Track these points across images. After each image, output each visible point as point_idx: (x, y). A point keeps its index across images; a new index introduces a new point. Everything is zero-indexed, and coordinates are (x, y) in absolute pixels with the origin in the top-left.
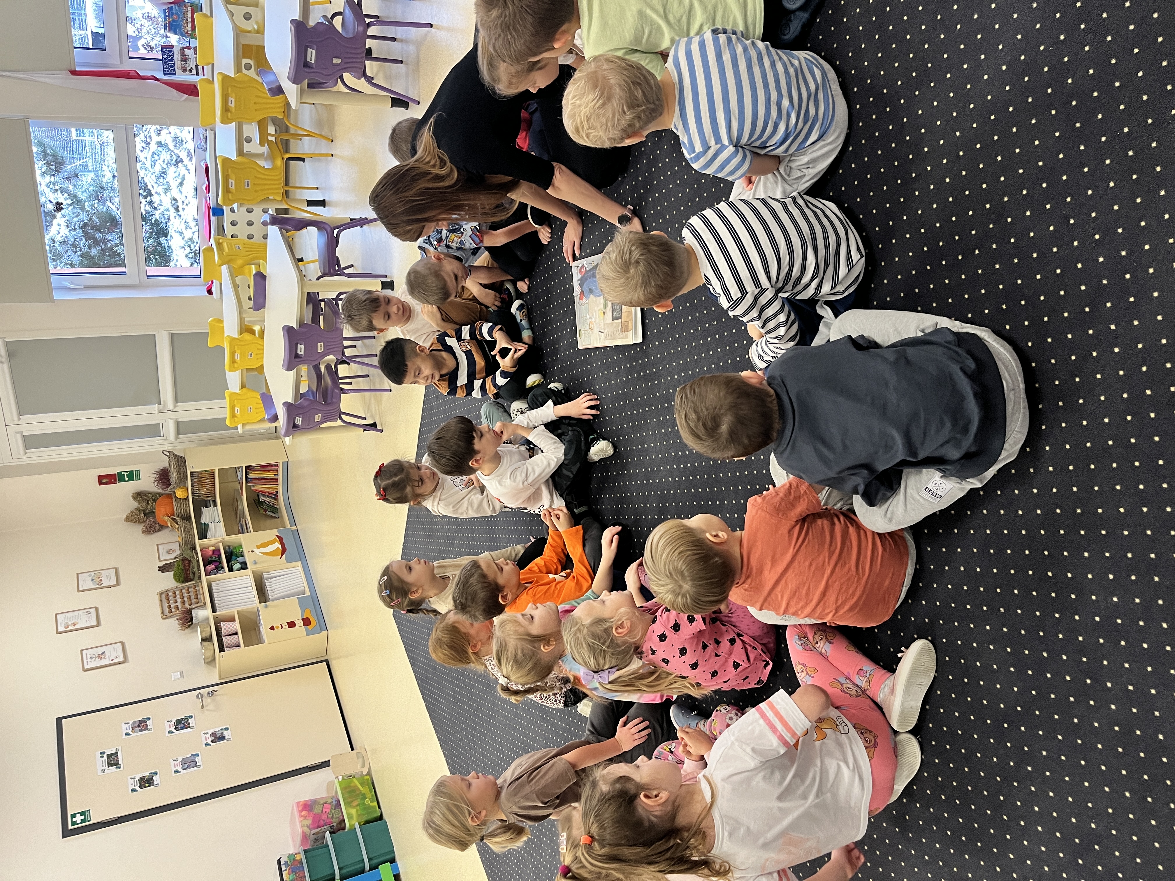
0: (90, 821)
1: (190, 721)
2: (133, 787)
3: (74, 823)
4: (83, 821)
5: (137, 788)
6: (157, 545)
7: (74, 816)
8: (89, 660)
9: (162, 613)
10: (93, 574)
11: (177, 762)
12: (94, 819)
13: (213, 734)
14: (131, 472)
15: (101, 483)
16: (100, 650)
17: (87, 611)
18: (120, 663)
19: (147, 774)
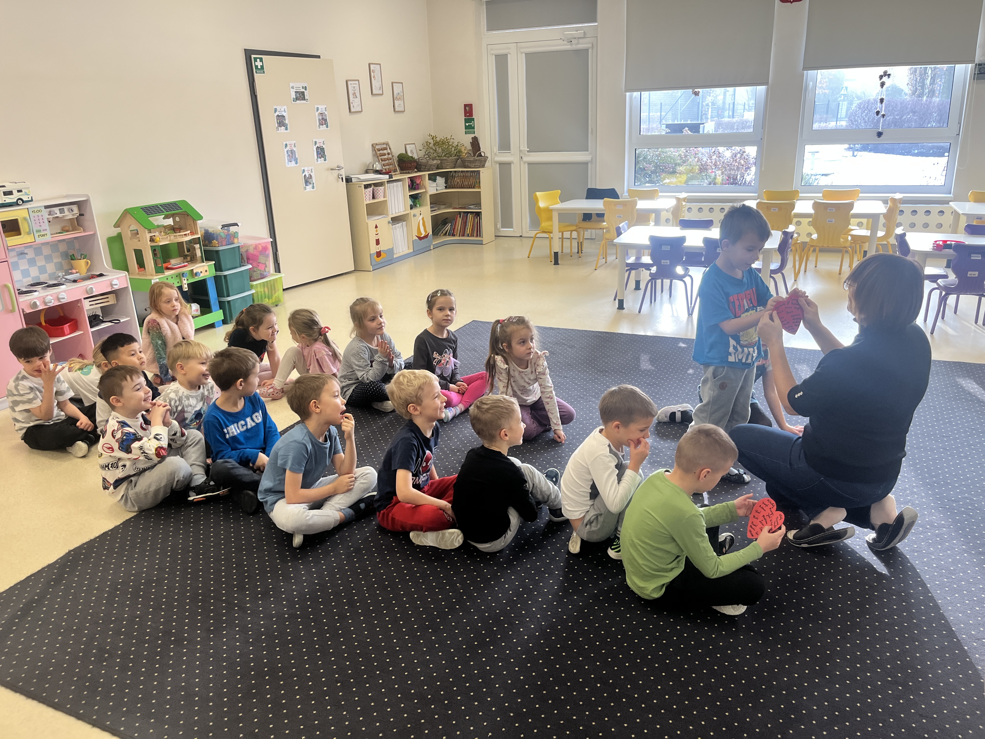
0: (256, 73)
1: (322, 159)
2: (278, 110)
3: (255, 59)
4: (256, 67)
5: (277, 113)
6: (414, 144)
7: (261, 60)
8: (353, 85)
9: (377, 144)
10: (402, 94)
11: (293, 147)
12: (257, 77)
13: (311, 176)
14: (474, 128)
15: (466, 106)
16: (358, 95)
17: (382, 88)
18: (350, 108)
19: (287, 122)
